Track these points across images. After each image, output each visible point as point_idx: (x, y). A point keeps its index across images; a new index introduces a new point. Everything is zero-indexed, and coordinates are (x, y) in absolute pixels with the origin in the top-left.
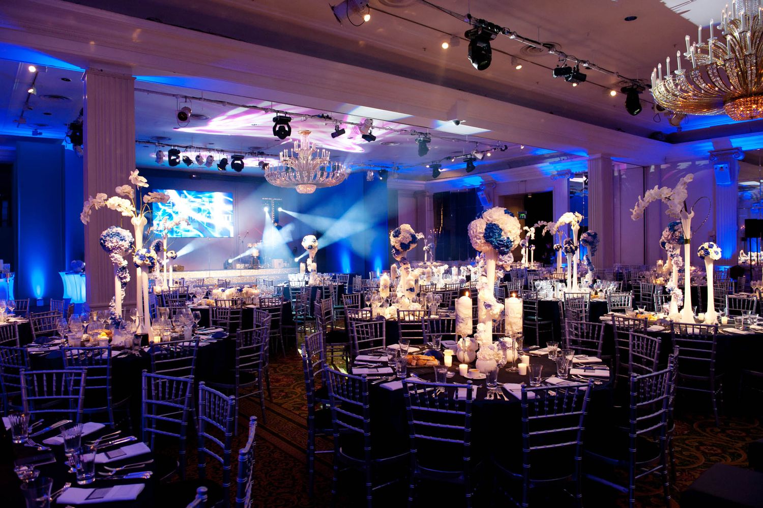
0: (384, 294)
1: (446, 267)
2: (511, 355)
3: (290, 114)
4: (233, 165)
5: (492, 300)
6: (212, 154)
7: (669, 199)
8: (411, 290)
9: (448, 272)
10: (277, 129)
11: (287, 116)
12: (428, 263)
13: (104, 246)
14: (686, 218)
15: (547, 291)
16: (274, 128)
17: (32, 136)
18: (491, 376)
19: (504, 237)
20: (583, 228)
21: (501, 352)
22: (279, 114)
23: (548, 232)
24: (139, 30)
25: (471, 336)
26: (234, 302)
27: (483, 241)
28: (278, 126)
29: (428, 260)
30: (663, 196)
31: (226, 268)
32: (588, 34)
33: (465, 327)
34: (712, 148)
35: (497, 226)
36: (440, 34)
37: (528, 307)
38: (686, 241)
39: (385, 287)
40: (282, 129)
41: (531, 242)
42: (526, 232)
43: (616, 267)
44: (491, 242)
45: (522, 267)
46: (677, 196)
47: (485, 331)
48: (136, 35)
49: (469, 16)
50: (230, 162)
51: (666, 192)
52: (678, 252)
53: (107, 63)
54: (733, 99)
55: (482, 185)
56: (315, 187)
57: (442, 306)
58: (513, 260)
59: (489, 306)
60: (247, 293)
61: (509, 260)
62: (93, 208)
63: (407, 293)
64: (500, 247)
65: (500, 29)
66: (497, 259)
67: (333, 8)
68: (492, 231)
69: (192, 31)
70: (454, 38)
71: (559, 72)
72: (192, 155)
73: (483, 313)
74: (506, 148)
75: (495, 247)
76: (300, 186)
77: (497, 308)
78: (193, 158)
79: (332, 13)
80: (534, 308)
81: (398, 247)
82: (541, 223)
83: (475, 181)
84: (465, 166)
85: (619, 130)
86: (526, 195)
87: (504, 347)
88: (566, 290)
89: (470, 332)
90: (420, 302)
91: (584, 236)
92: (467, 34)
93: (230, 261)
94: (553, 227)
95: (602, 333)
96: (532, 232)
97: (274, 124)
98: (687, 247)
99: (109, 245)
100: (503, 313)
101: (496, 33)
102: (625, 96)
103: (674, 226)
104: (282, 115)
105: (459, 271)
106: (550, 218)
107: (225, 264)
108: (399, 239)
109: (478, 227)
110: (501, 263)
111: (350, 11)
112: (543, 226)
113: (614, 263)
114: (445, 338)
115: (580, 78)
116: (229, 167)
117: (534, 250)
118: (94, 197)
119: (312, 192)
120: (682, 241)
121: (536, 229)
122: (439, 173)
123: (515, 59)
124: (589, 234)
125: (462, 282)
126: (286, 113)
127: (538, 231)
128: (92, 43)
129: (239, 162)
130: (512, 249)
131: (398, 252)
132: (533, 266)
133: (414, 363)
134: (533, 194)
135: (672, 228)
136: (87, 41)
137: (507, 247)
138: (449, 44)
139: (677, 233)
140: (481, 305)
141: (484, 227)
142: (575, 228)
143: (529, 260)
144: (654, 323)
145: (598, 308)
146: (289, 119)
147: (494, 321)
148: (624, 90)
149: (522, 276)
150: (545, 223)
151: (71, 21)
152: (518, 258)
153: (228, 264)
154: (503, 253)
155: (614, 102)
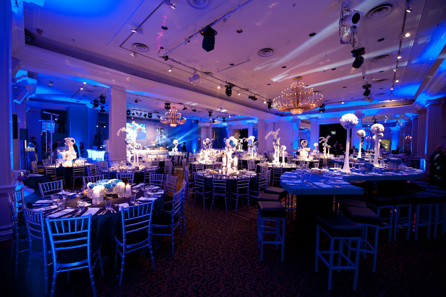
0: (201, 157)
1: (217, 150)
2: (235, 171)
3: (170, 102)
4: (149, 116)
5: (231, 158)
6: (142, 112)
7: (274, 134)
8: (209, 156)
9: (217, 152)
10: (166, 107)
11: (169, 103)
12: (211, 149)
13: (126, 142)
14: (278, 139)
15: (245, 158)
16: (165, 106)
17: (76, 102)
18: (230, 175)
19: (234, 143)
20: (255, 140)
21: (233, 170)
22: (167, 102)
23: (246, 141)
24: (129, 78)
25: (226, 166)
26: (156, 159)
27: (229, 144)
28: (166, 106)
29: (210, 148)
30: (273, 134)
31: (143, 149)
32: (258, 87)
33: (224, 164)
34: (292, 118)
35: (232, 141)
36: (217, 84)
37: (239, 161)
38: (278, 145)
39: (202, 155)
40: (168, 107)
41: (241, 144)
42: (240, 141)
43: (265, 151)
44: (231, 145)
45: (239, 151)
46: (276, 134)
47: (229, 166)
48: (128, 79)
49: (226, 82)
50: (147, 115)
51: (274, 133)
52: (276, 148)
53: (118, 87)
54: (293, 109)
55: (227, 126)
56: (176, 125)
57: (216, 161)
58: (236, 149)
59: (230, 159)
60: (159, 157)
61: (235, 149)
62: (121, 131)
63: (208, 157)
64: (233, 146)
65: (234, 85)
66: (232, 148)
67: (189, 78)
68: (231, 142)
69: (145, 79)
70: (221, 86)
71: (250, 97)
72: (135, 112)
73: (228, 161)
74: (235, 115)
75: (232, 146)
76: (172, 124)
77: (232, 160)
78: (135, 113)
79: (189, 80)
80: (241, 162)
81: (206, 145)
82: (244, 138)
83: (225, 124)
84: (222, 119)
85: (267, 112)
86: (241, 129)
87: (233, 169)
88: (250, 157)
89: (226, 165)
90: (211, 159)
91: (255, 143)
92: (225, 86)
93: (145, 147)
94: (247, 140)
95: (256, 167)
96: (242, 141)
97: (165, 105)
98: (278, 146)
99: (127, 142)
100: (233, 161)
101: (233, 87)
102: (268, 104)
103: (276, 141)
104: (168, 102)
105: (221, 152)
106: (247, 137)
107: (143, 148)
108: (206, 142)
109: (228, 141)
110: (233, 149)
111: (194, 80)
112: (245, 139)
113: (265, 150)
114: (219, 168)
115: (256, 99)
116: (147, 117)
117: (242, 146)
118: (122, 128)
119: (175, 126)
120: (277, 145)
121: (243, 140)
122: (215, 121)
123: (238, 92)
124: (256, 142)
125: (222, 155)
126: (169, 102)
127: (244, 140)
128: (114, 80)
129: (151, 115)
130: (236, 146)
131: (205, 146)
132: (242, 151)
133: (212, 173)
134: (242, 129)
135: (275, 142)
136: (112, 79)
137: (235, 146)
138: (220, 87)
139: (276, 143)
140: (228, 159)
141: (229, 141)
142: (253, 140)
143: (241, 149)
144: (270, 165)
145: (257, 162)
146: (170, 104)
147: (231, 163)
148: (267, 102)
149: (238, 154)
150: (245, 138)
151: (108, 73)
152: (237, 148)
153: (144, 148)
154: (234, 147)
155: (265, 105)
